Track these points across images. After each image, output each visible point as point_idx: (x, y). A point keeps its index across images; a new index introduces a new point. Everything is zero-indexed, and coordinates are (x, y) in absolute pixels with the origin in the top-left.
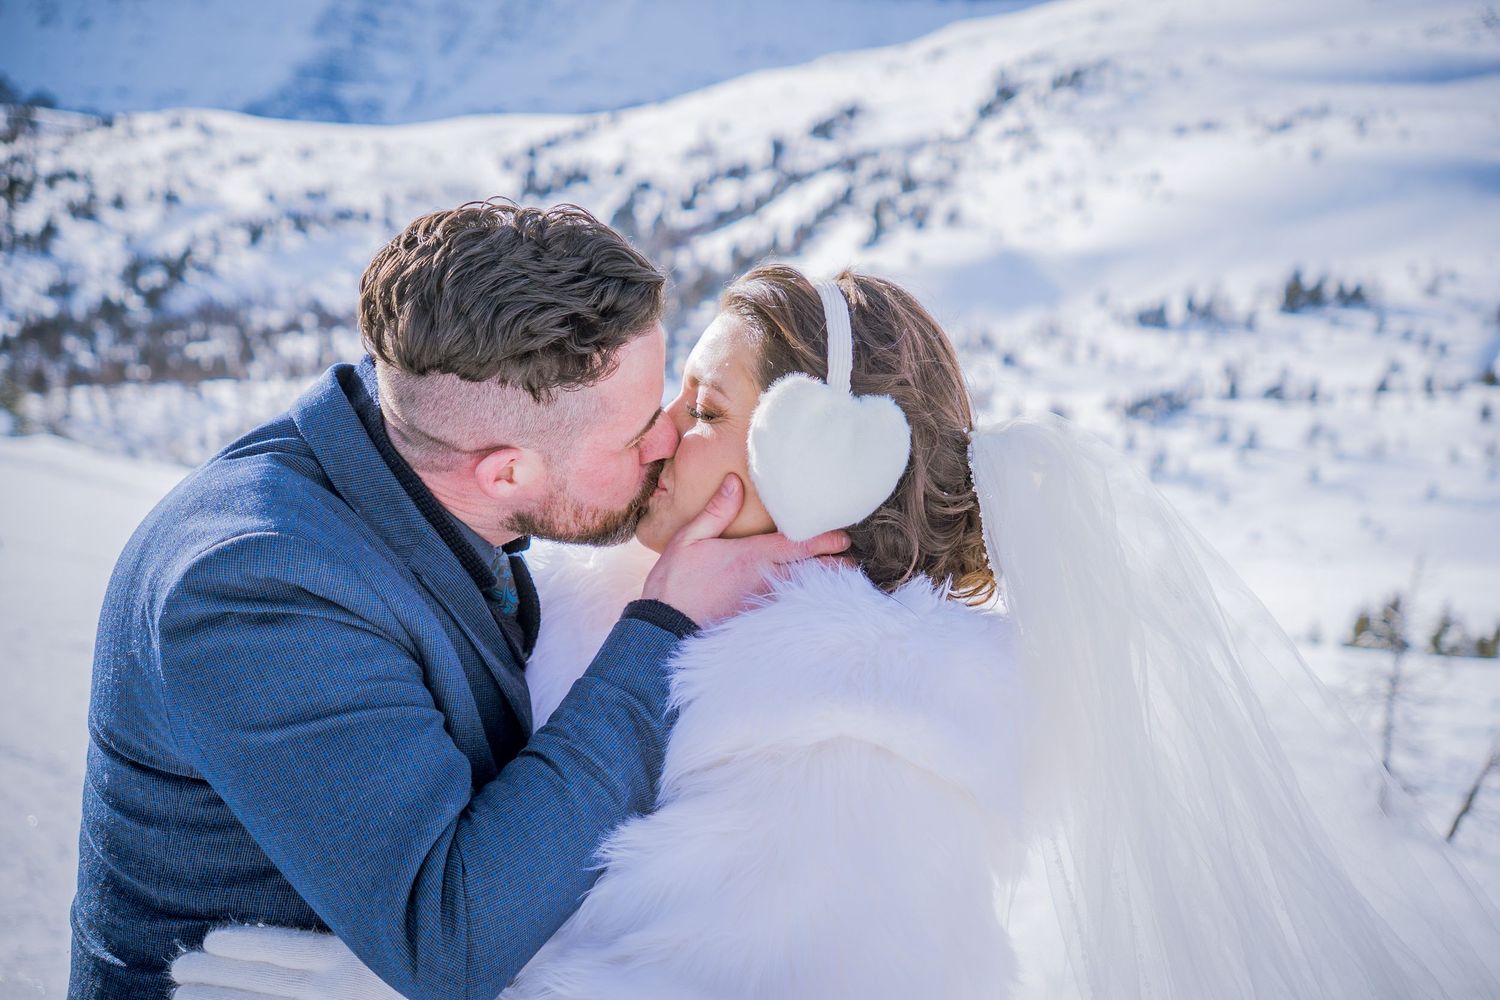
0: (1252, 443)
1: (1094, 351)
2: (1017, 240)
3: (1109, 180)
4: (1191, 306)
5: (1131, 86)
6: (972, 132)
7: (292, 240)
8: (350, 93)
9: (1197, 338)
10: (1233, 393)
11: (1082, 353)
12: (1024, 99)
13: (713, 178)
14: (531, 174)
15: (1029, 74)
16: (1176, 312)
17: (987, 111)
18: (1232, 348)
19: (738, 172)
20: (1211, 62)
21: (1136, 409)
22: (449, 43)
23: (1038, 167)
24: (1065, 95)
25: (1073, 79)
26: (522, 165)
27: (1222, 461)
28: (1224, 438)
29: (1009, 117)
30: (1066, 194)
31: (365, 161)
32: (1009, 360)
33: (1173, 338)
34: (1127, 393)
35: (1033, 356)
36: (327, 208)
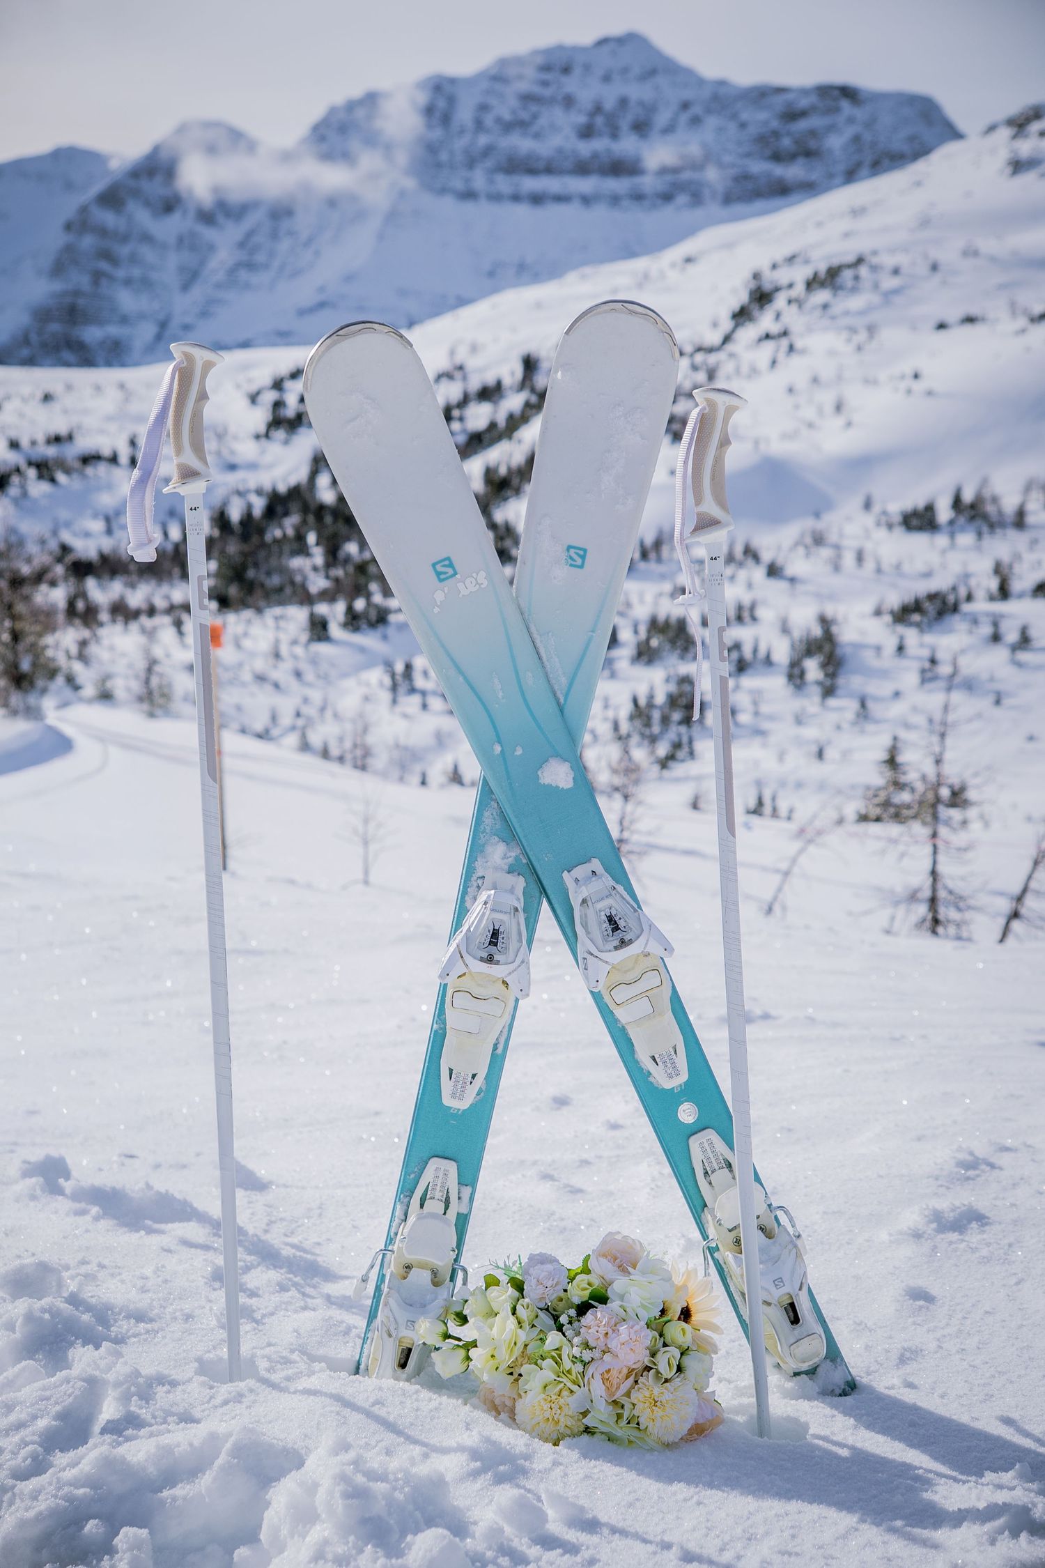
0: (1025, 641)
1: (860, 557)
2: (777, 448)
3: (870, 382)
4: (957, 503)
5: (889, 283)
6: (727, 339)
7: (37, 489)
8: (92, 334)
9: (966, 539)
10: (1004, 592)
11: (849, 560)
12: (780, 301)
13: (464, 402)
14: (278, 405)
15: (783, 276)
16: (944, 513)
17: (742, 315)
18: (1002, 546)
19: (490, 393)
20: (970, 253)
21: (906, 613)
22: (190, 278)
23: (796, 370)
24: (822, 296)
25: (829, 278)
26: (270, 397)
27: (995, 661)
28: (996, 638)
29: (766, 321)
30: (827, 398)
31: (109, 402)
32: (773, 571)
33: (942, 540)
34: (894, 600)
35: (797, 565)
36: (71, 452)
